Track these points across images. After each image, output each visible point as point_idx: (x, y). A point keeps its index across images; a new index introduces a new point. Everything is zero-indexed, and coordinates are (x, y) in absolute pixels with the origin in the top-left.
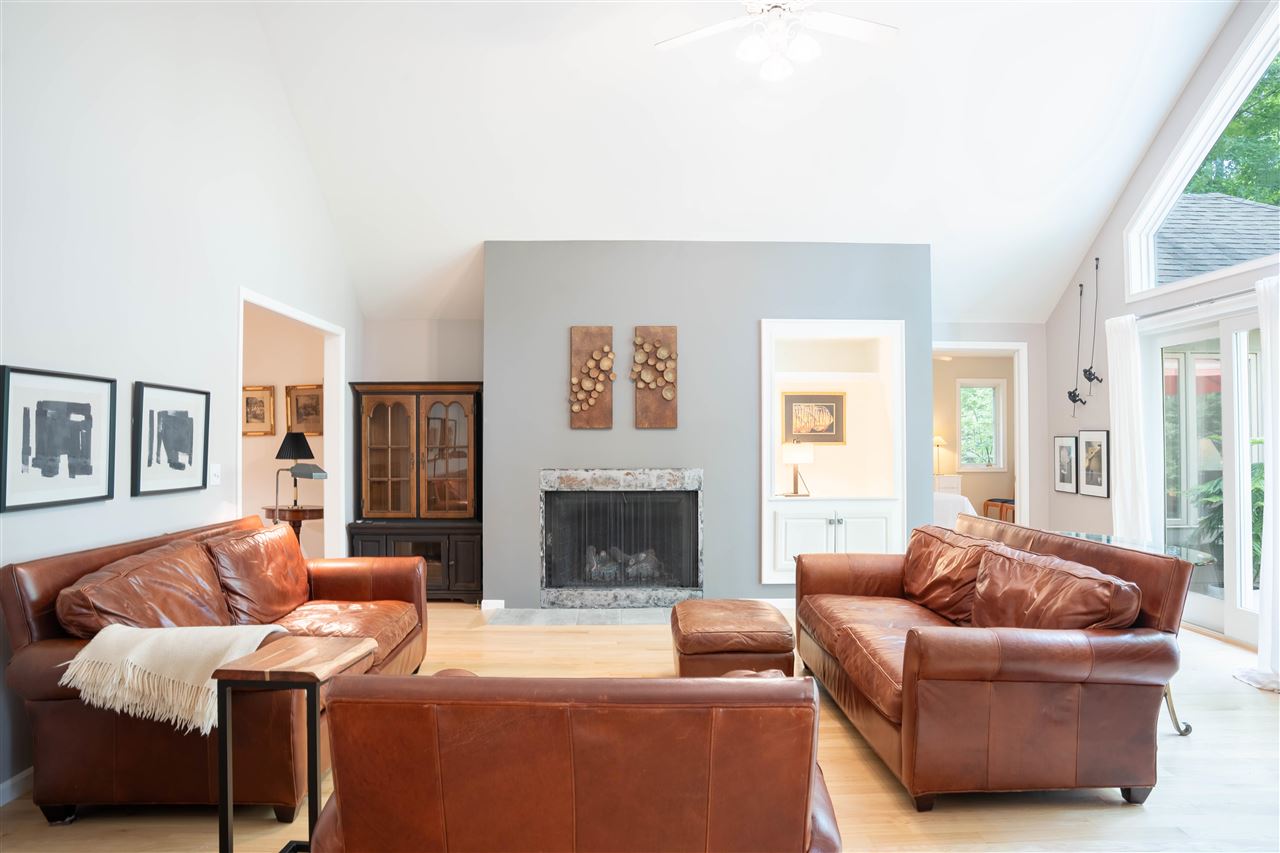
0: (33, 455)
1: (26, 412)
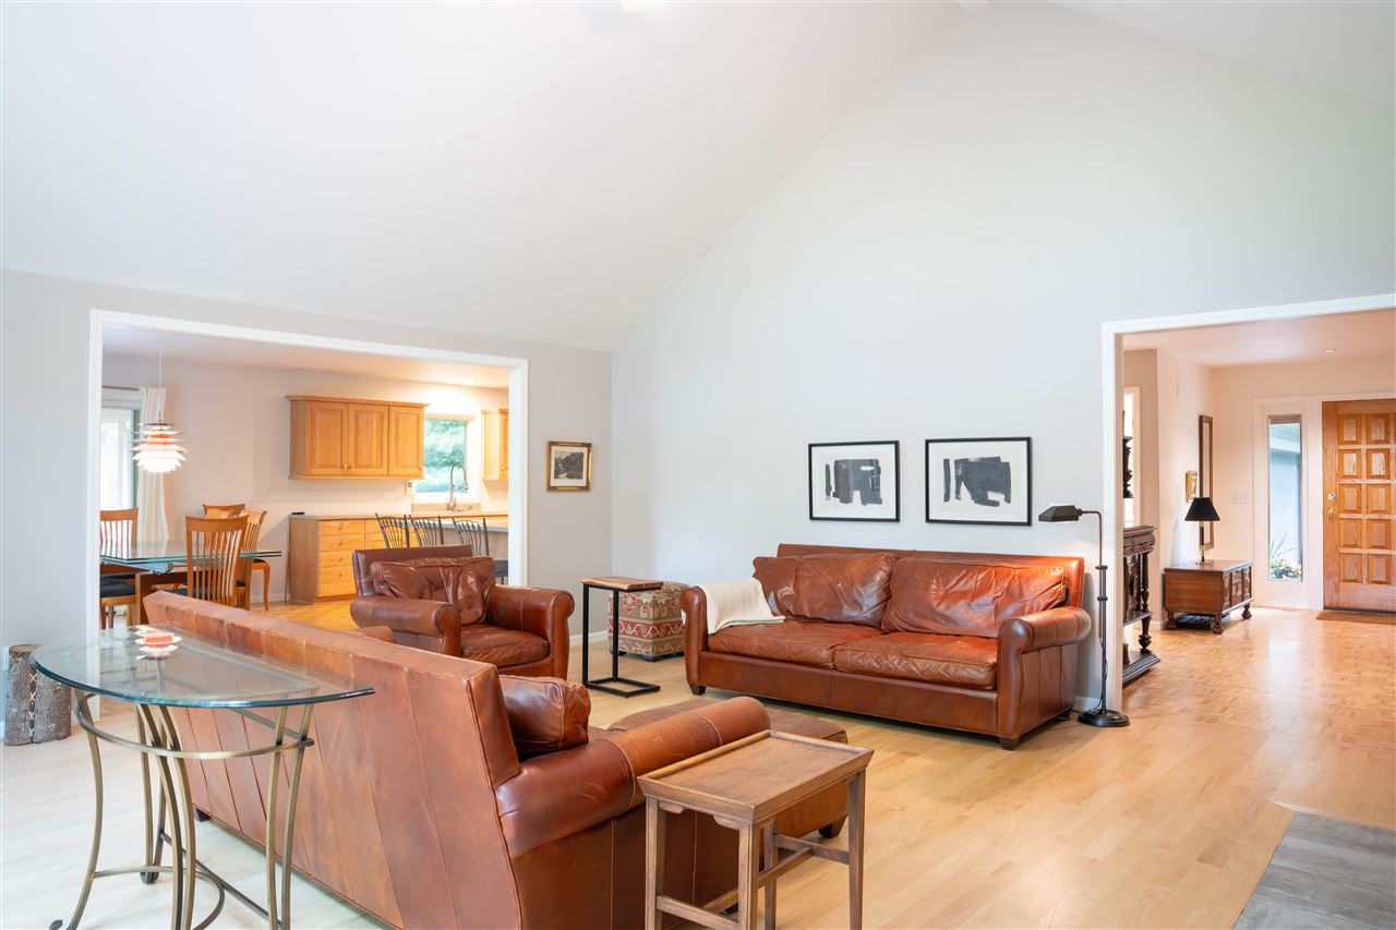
0: (833, 490)
1: (827, 467)
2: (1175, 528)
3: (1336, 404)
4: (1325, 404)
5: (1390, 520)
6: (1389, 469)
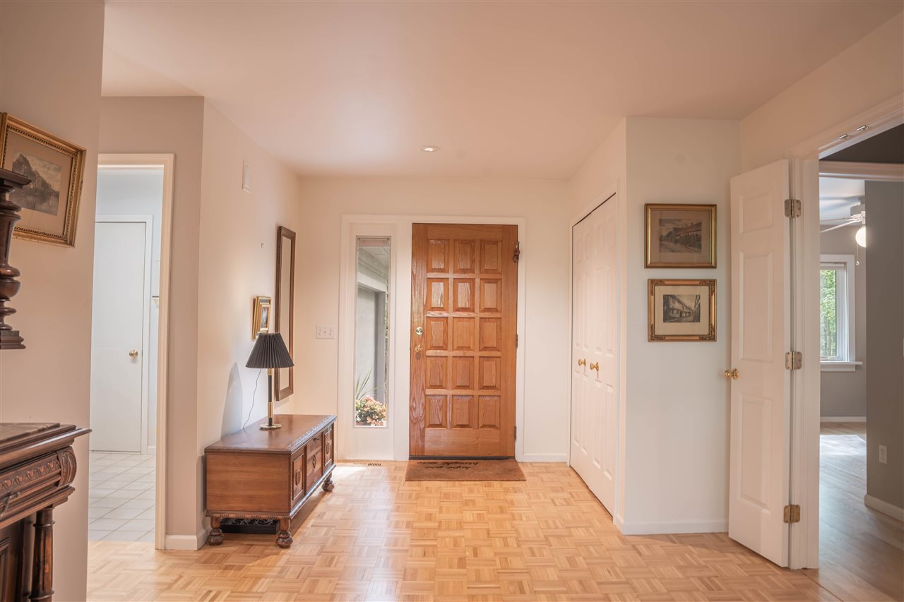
2: (232, 378)
3: (426, 226)
4: (416, 226)
5: (473, 357)
6: (474, 300)
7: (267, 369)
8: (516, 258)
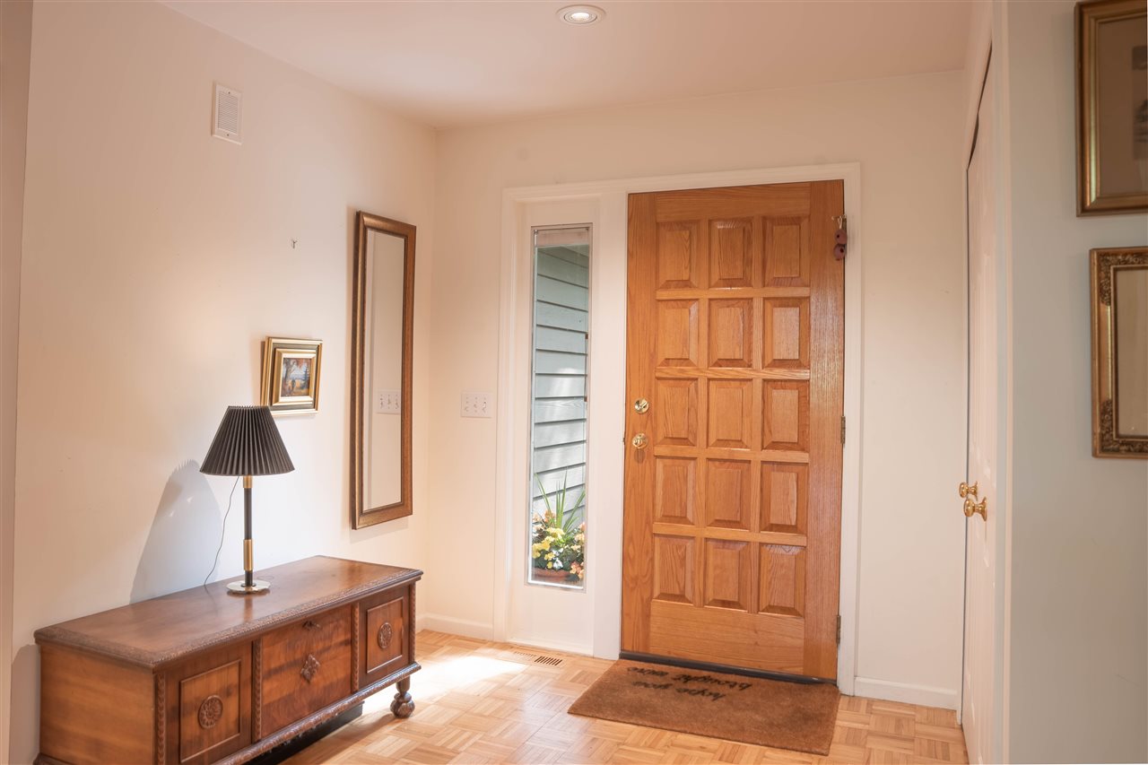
4: (634, 198)
5: (750, 462)
6: (750, 344)
7: (241, 478)
8: (838, 250)
